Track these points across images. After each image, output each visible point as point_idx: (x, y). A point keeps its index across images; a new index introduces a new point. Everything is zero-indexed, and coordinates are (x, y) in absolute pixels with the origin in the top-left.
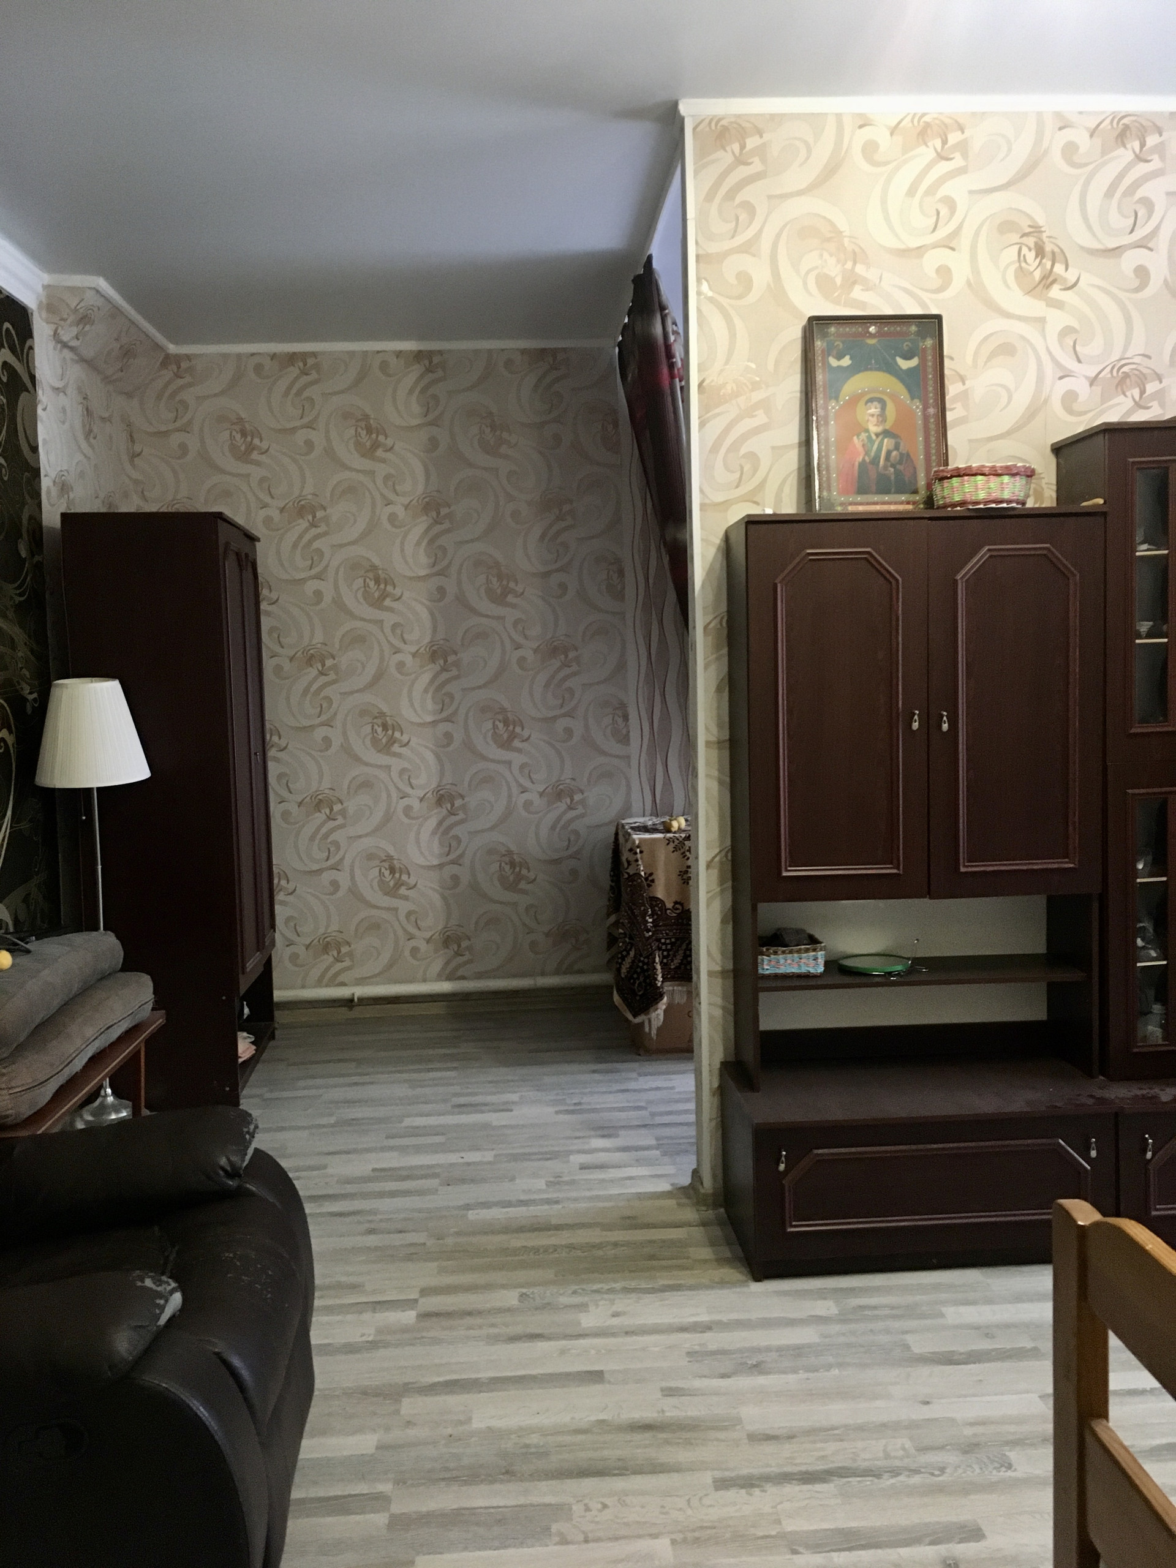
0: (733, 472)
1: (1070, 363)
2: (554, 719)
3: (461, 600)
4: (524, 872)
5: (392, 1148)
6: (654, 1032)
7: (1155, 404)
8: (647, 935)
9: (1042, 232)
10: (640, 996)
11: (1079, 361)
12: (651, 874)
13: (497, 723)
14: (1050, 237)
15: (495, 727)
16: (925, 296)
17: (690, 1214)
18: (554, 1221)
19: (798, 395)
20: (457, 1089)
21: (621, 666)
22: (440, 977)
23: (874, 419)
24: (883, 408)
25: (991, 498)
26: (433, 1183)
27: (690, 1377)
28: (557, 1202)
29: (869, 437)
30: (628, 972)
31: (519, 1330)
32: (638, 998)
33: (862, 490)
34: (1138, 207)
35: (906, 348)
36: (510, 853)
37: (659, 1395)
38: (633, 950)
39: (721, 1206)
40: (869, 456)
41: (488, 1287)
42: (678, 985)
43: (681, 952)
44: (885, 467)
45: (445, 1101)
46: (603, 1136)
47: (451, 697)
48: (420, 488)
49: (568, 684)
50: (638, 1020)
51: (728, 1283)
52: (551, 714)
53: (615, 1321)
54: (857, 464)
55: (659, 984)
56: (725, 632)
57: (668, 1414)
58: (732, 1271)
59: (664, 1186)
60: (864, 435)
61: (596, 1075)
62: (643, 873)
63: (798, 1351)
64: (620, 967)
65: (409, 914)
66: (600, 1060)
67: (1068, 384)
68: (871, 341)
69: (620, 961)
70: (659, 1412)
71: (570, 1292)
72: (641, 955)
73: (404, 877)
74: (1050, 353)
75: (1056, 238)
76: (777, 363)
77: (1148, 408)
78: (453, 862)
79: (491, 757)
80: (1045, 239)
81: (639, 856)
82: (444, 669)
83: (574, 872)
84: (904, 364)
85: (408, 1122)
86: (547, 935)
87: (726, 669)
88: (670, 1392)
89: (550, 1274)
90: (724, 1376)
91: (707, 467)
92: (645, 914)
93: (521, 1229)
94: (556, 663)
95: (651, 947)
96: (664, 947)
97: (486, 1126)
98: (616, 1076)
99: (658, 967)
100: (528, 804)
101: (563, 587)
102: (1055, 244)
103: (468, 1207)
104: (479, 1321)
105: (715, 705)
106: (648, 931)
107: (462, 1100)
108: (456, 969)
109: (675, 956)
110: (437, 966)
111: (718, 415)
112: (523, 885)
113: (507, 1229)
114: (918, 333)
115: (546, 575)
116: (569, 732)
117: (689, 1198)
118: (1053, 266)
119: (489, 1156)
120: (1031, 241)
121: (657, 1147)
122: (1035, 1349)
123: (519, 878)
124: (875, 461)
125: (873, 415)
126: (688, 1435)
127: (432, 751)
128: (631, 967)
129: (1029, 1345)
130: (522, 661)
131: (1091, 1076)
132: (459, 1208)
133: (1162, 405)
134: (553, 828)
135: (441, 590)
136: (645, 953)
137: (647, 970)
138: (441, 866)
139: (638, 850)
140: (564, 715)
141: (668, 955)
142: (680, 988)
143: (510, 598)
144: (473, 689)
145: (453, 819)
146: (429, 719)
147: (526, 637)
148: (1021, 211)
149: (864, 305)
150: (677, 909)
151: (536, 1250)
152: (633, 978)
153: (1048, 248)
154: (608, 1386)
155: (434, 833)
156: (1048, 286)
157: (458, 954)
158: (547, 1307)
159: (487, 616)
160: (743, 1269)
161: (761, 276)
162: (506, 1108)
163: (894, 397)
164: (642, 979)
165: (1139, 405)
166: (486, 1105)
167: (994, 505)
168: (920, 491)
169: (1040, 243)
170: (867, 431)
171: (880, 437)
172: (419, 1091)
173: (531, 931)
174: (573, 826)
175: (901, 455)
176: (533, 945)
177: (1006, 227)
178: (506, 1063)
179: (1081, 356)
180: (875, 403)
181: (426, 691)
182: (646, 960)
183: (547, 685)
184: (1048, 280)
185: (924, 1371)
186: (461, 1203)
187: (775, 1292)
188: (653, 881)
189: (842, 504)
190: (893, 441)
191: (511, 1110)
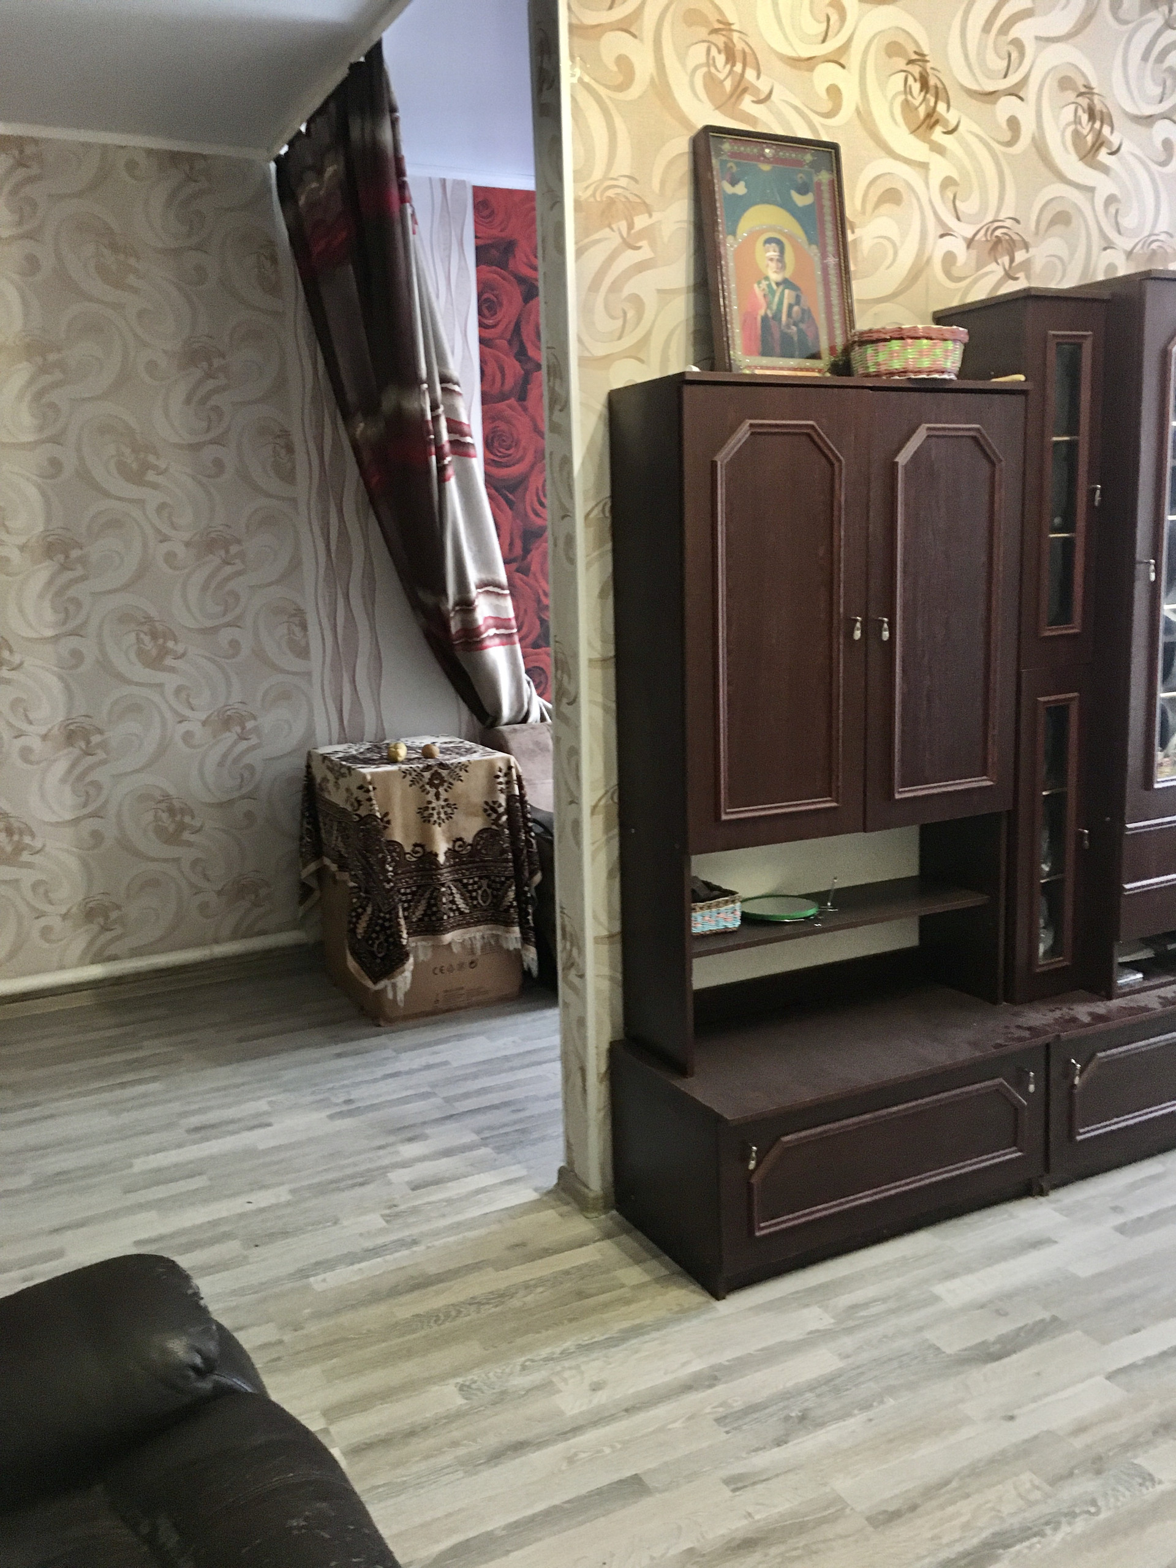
0: (613, 317)
1: (951, 221)
2: (214, 630)
3: (84, 475)
4: (187, 819)
5: (141, 1207)
6: (400, 996)
7: (1021, 275)
8: (388, 886)
9: (927, 61)
10: (381, 958)
11: (958, 219)
12: (386, 814)
13: (142, 636)
14: (932, 68)
15: (139, 640)
16: (817, 120)
17: (582, 1226)
18: (433, 1269)
19: (685, 225)
20: (176, 1107)
21: (296, 564)
22: (81, 962)
23: (773, 265)
24: (782, 251)
25: (935, 367)
26: (232, 1248)
27: (744, 1455)
28: (415, 1242)
29: (769, 286)
30: (365, 932)
31: (492, 1441)
32: (378, 961)
33: (766, 351)
34: (1011, 48)
35: (800, 181)
36: (167, 797)
37: (727, 1492)
38: (370, 905)
39: (612, 1208)
40: (771, 309)
41: (409, 1387)
42: (423, 940)
43: (423, 902)
44: (788, 326)
45: (169, 1126)
46: (410, 1140)
47: (78, 604)
48: (18, 324)
49: (231, 585)
50: (381, 985)
51: (689, 1309)
52: (209, 624)
53: (602, 1398)
54: (759, 319)
55: (404, 942)
56: (608, 522)
57: (757, 1517)
58: (684, 1291)
59: (527, 1195)
60: (764, 283)
61: (344, 1059)
62: (378, 814)
63: (830, 1384)
64: (356, 927)
65: (35, 886)
66: (335, 1040)
67: (948, 244)
68: (766, 167)
69: (354, 920)
70: (745, 1517)
71: (518, 1368)
72: (380, 911)
73: (27, 840)
74: (933, 207)
75: (939, 71)
76: (663, 183)
77: (1016, 279)
78: (95, 815)
79: (136, 680)
80: (929, 70)
81: (372, 794)
82: (64, 567)
83: (249, 815)
84: (802, 201)
85: (140, 1165)
86: (220, 893)
87: (610, 569)
88: (737, 1483)
89: (474, 1348)
90: (779, 1442)
91: (586, 309)
92: (383, 861)
93: (395, 1292)
94: (215, 560)
95: (393, 901)
96: (404, 898)
97: (250, 1153)
98: (368, 1057)
99: (402, 922)
100: (188, 736)
101: (219, 464)
102: (939, 79)
103: (303, 1273)
104: (429, 1442)
105: (599, 615)
106: (389, 881)
107: (195, 1121)
108: (103, 948)
109: (416, 907)
110: (79, 945)
111: (598, 241)
112: (186, 836)
113: (376, 1296)
114: (812, 165)
115: (195, 447)
116: (234, 644)
117: (568, 1204)
118: (936, 103)
119: (282, 1194)
120: (916, 70)
121: (484, 1142)
122: (1054, 1319)
123: (182, 827)
124: (777, 316)
125: (771, 260)
126: (802, 1541)
127: (54, 673)
128: (368, 927)
129: (1046, 1315)
130: (170, 557)
131: (995, 1002)
132: (291, 1276)
133: (1028, 277)
134: (221, 764)
135: (56, 464)
136: (385, 908)
137: (390, 928)
138: (76, 822)
139: (371, 787)
140: (228, 625)
141: (410, 906)
142: (424, 943)
143: (151, 476)
144: (110, 592)
145: (90, 760)
146: (49, 633)
147: (174, 526)
148: (908, 33)
149: (753, 120)
150: (417, 852)
151: (435, 1317)
152: (371, 938)
153: (932, 81)
154: (658, 1495)
155: (63, 781)
156: (932, 127)
157: (105, 929)
158: (502, 1397)
159: (119, 499)
160: (693, 1287)
161: (644, 67)
162: (260, 1123)
163: (791, 237)
164: (382, 938)
165: (1009, 276)
166: (232, 1122)
167: (936, 376)
168: (823, 356)
169: (924, 73)
170: (767, 278)
171: (781, 288)
172: (126, 1118)
173: (198, 891)
174: (247, 760)
175: (803, 311)
176: (203, 907)
177: (893, 49)
178: (220, 1061)
179: (960, 215)
180: (773, 245)
181: (41, 596)
182: (388, 916)
183: (205, 588)
184: (931, 120)
185: (977, 1375)
186: (291, 1269)
187: (750, 1309)
188: (388, 822)
189: (748, 367)
190: (793, 293)
191: (269, 1125)
